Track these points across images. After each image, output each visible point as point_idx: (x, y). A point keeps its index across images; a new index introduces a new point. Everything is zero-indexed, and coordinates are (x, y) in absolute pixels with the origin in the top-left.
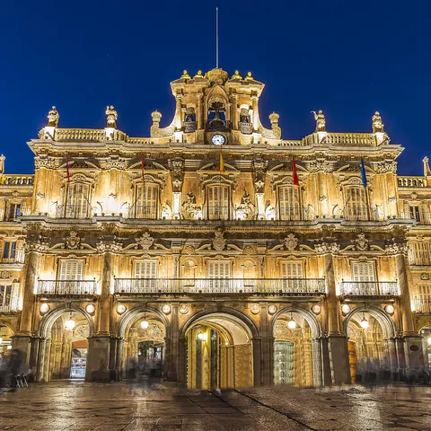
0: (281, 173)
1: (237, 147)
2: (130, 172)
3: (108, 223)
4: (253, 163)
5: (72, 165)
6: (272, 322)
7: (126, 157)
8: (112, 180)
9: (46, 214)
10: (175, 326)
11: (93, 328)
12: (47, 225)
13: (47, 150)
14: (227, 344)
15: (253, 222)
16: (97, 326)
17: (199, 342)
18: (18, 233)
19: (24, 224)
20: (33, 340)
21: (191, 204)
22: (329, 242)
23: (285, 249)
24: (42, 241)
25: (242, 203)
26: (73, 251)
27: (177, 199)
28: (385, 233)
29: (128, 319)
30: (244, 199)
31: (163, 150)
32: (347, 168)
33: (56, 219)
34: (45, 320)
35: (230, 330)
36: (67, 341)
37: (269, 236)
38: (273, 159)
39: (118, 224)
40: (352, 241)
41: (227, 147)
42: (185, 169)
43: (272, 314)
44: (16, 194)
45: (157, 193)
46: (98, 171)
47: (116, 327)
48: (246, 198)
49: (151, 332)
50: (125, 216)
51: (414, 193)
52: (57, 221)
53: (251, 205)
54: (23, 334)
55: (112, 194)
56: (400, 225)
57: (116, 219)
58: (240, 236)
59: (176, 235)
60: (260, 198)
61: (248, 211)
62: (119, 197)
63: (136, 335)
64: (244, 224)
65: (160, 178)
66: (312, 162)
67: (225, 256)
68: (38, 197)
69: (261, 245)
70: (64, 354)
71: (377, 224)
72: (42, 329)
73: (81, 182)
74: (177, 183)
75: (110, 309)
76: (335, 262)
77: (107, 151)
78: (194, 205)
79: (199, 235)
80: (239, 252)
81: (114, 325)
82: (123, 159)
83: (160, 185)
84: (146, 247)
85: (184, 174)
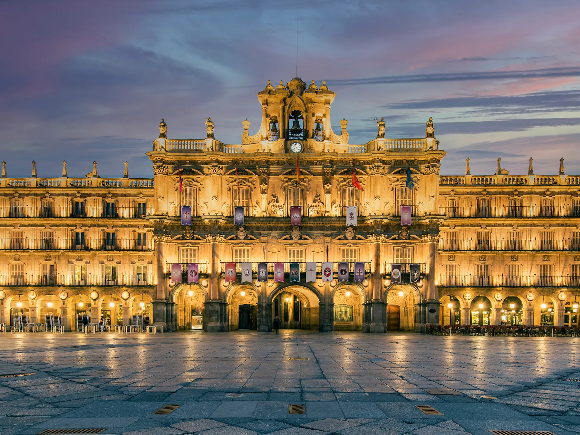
0: (345, 177)
1: (312, 154)
2: (227, 177)
3: (214, 220)
4: (323, 167)
5: (182, 171)
6: (333, 292)
7: (223, 164)
8: (214, 184)
9: (167, 213)
10: (264, 295)
11: (207, 296)
12: (169, 221)
13: (162, 159)
14: (305, 306)
15: (321, 218)
16: (210, 295)
17: (286, 304)
18: (146, 226)
19: (152, 221)
20: (167, 304)
21: (275, 204)
22: (378, 234)
23: (345, 238)
24: (166, 233)
25: (314, 202)
26: (189, 241)
27: (264, 199)
28: (423, 225)
29: (231, 290)
30: (316, 198)
31: (253, 158)
32: (399, 171)
33: (175, 217)
34: (173, 291)
35: (308, 296)
36: (187, 304)
37: (333, 228)
38: (340, 164)
39: (220, 221)
40: (397, 232)
41: (303, 155)
42: (269, 174)
43: (333, 287)
44: (141, 196)
45: (249, 193)
46: (202, 176)
47: (223, 295)
48: (317, 198)
49: (248, 298)
50: (226, 214)
51: (453, 191)
52: (175, 218)
53: (321, 204)
54: (160, 301)
55: (214, 197)
56: (434, 220)
57: (218, 217)
58: (311, 228)
59: (264, 229)
60: (328, 198)
61: (318, 208)
62: (220, 198)
63: (237, 300)
64: (314, 219)
65: (251, 182)
66: (371, 166)
67: (300, 244)
68: (159, 199)
69: (327, 236)
70: (186, 313)
71: (417, 218)
72: (172, 297)
73: (190, 186)
74: (264, 187)
75: (219, 283)
76: (382, 249)
77: (209, 160)
78: (277, 204)
79: (281, 229)
80: (310, 241)
81: (222, 294)
82: (221, 166)
83: (251, 188)
84: (242, 238)
85: (269, 178)
